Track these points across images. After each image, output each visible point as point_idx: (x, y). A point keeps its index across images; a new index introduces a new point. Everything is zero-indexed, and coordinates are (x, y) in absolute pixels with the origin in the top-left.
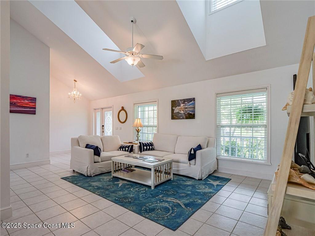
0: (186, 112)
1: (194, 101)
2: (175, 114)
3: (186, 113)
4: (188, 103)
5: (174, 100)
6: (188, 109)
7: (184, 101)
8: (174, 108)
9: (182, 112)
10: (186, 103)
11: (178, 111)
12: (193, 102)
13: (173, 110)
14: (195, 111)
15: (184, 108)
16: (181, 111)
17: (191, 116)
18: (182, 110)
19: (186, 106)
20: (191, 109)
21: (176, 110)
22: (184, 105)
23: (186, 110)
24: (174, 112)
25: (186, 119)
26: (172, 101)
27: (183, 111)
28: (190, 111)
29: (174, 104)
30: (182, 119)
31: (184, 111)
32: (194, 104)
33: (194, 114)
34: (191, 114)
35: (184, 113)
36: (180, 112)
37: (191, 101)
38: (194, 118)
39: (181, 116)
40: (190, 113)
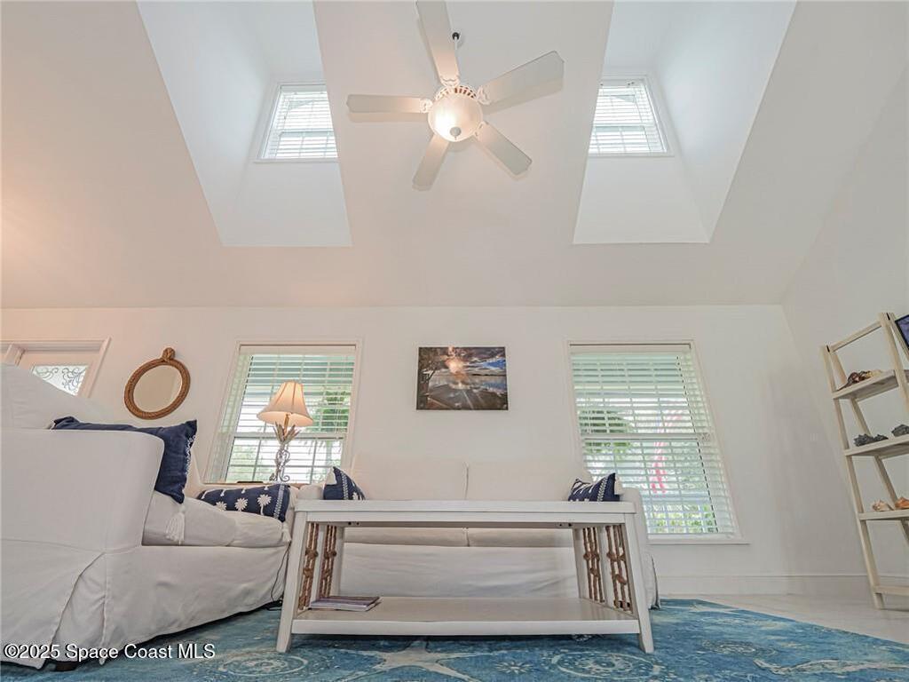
0: (476, 388)
1: (504, 355)
2: (431, 391)
3: (475, 391)
4: (483, 359)
5: (431, 348)
6: (483, 378)
7: (468, 354)
8: (430, 372)
9: (460, 386)
10: (475, 359)
11: (443, 382)
12: (498, 358)
13: (422, 379)
14: (506, 385)
15: (468, 374)
16: (457, 384)
17: (497, 402)
18: (459, 381)
19: (476, 369)
20: (492, 380)
21: (437, 379)
22: (468, 364)
23: (477, 381)
24: (430, 384)
25: (475, 409)
26: (420, 349)
27: (463, 382)
28: (492, 385)
29: (429, 358)
30: (459, 409)
31: (467, 384)
32: (502, 364)
33: (505, 396)
34: (493, 394)
35: (469, 392)
36: (454, 387)
37: (493, 355)
38: (507, 409)
39: (457, 399)
40: (491, 390)
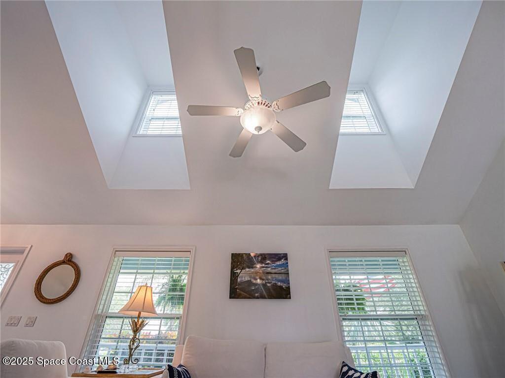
0: (269, 283)
1: (287, 259)
2: (239, 284)
3: (268, 285)
4: (273, 262)
5: (240, 254)
6: (274, 275)
7: (263, 258)
8: (239, 271)
9: (259, 281)
10: (268, 262)
11: (247, 279)
12: (283, 261)
13: (234, 276)
14: (289, 280)
15: (263, 273)
16: (256, 279)
17: (282, 292)
18: (258, 278)
19: (269, 269)
20: (280, 277)
21: (244, 276)
22: (264, 265)
23: (270, 277)
24: (239, 280)
25: (269, 298)
26: (232, 254)
27: (261, 279)
28: (279, 281)
29: (239, 261)
30: (258, 298)
31: (263, 280)
32: (286, 265)
33: (289, 288)
34: (281, 287)
35: (264, 285)
36: (254, 282)
37: (280, 259)
38: (290, 298)
39: (257, 290)
40: (279, 284)
